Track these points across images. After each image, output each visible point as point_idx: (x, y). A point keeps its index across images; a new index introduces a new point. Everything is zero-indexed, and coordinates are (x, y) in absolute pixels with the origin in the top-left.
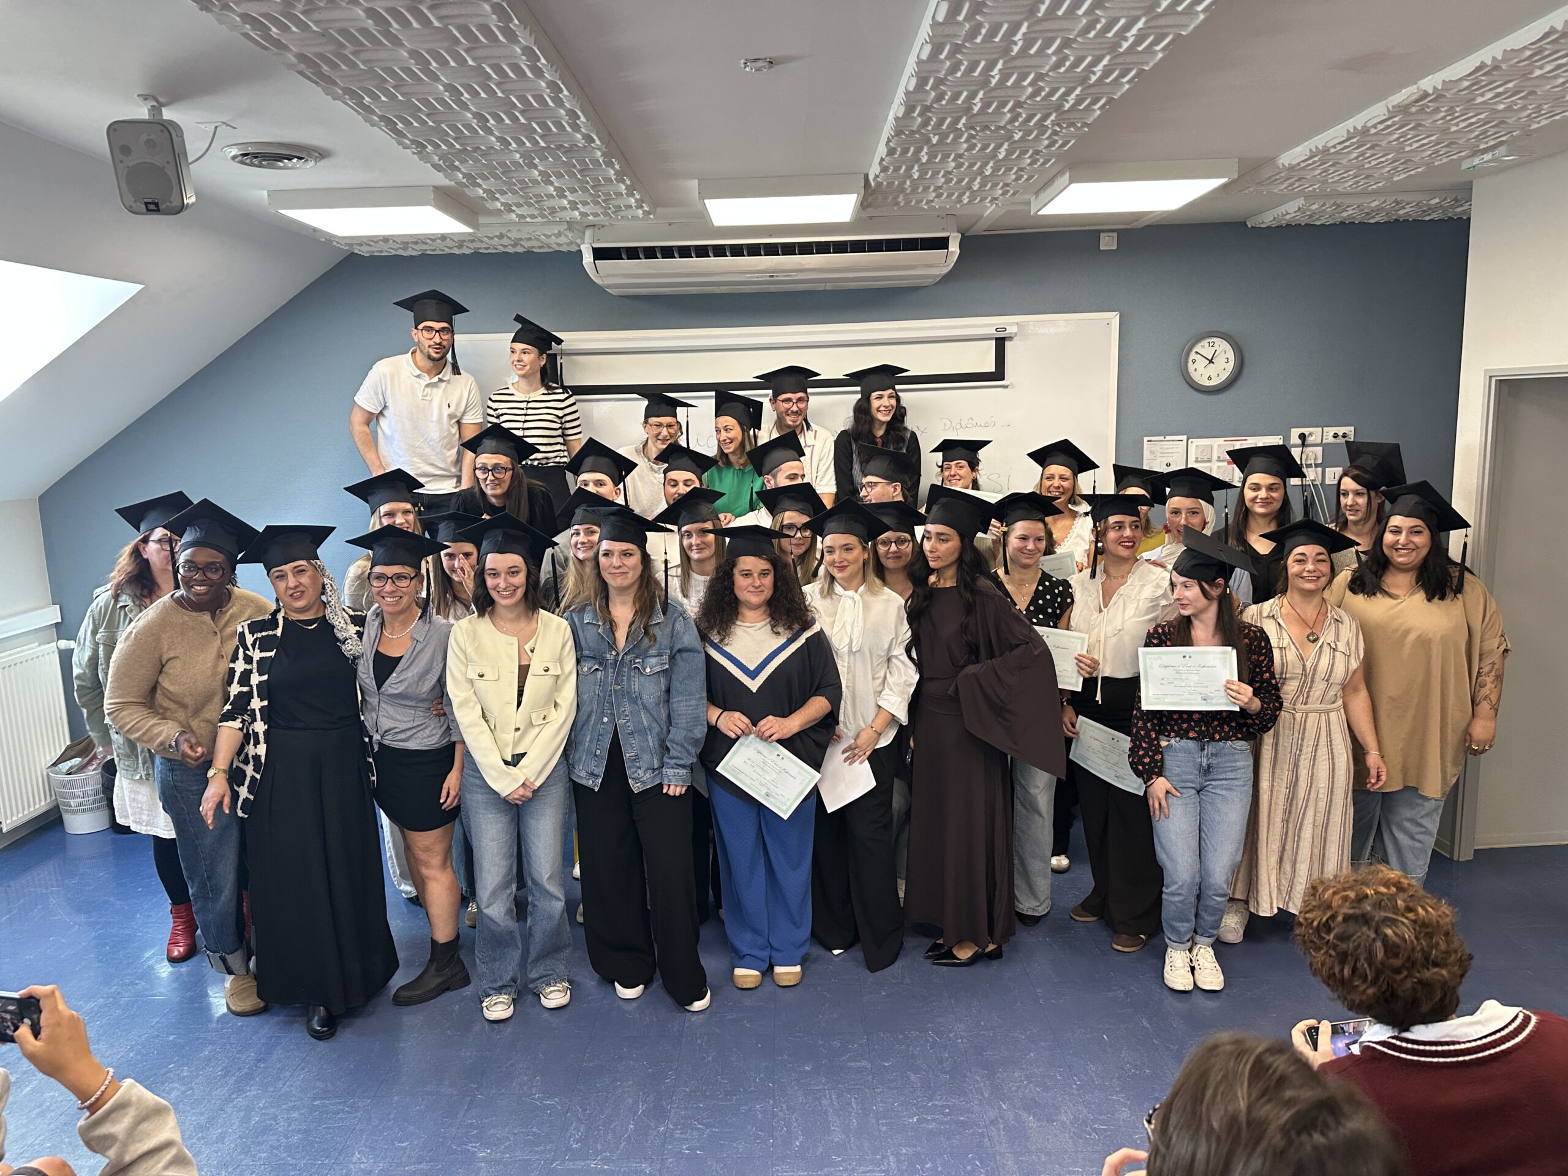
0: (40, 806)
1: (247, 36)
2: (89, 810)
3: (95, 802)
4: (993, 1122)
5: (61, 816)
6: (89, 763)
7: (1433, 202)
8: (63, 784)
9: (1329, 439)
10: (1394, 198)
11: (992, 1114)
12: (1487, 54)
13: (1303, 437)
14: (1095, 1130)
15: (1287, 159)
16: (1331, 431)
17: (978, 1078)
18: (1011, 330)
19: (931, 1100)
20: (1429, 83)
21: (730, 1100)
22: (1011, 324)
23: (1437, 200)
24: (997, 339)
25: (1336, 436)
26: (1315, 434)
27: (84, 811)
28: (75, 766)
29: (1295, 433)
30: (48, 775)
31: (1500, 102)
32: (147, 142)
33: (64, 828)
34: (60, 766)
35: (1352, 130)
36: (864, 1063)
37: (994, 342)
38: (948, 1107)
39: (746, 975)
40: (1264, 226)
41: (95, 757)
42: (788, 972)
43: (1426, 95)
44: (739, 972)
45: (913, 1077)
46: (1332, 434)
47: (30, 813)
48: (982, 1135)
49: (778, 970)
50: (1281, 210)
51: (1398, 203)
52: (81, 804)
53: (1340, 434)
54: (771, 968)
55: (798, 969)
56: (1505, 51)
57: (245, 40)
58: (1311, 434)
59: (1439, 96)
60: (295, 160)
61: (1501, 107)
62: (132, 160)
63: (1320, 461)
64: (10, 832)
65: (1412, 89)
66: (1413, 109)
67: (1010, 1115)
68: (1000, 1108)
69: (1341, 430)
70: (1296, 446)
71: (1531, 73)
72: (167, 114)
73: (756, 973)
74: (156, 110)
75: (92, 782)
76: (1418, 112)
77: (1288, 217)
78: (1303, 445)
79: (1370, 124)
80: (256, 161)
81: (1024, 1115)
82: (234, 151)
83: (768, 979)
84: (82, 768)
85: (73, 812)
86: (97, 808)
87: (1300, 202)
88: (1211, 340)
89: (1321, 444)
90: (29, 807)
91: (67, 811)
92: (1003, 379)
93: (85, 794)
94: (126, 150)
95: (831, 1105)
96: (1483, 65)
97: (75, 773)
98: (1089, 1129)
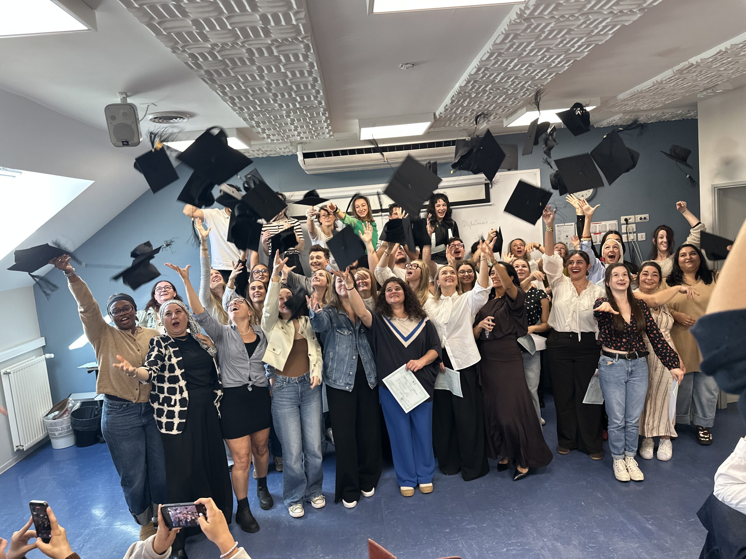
0: (40, 436)
1: (187, 64)
2: (65, 436)
3: (67, 432)
4: (543, 548)
5: (50, 440)
6: (64, 413)
7: (679, 112)
8: (51, 425)
9: (638, 220)
10: (662, 112)
11: (540, 544)
12: (722, 47)
13: (626, 220)
14: (590, 547)
15: (622, 96)
16: (639, 216)
17: (529, 528)
19: (510, 540)
20: (693, 60)
21: (415, 549)
23: (681, 111)
25: (641, 219)
26: (632, 219)
27: (62, 437)
28: (56, 415)
29: (623, 218)
30: (43, 421)
31: (722, 67)
32: (124, 113)
33: (52, 447)
34: (49, 416)
35: (655, 82)
36: (474, 526)
37: (484, 185)
38: (519, 542)
39: (407, 490)
40: (602, 127)
41: (67, 410)
42: (426, 486)
43: (692, 65)
44: (403, 488)
45: (498, 530)
46: (639, 218)
47: (36, 440)
48: (538, 554)
49: (422, 485)
50: (612, 119)
51: (663, 113)
52: (60, 434)
53: (643, 218)
54: (418, 485)
55: (431, 484)
56: (731, 45)
57: (185, 65)
58: (630, 219)
59: (698, 65)
60: (178, 119)
61: (722, 69)
62: (116, 123)
63: (635, 230)
64: (27, 450)
65: (686, 63)
66: (685, 72)
67: (549, 544)
68: (544, 541)
69: (643, 216)
70: (624, 224)
71: (739, 54)
72: (129, 101)
73: (412, 488)
74: (125, 99)
75: (65, 422)
76: (687, 73)
77: (614, 122)
78: (627, 224)
79: (664, 79)
80: (160, 121)
81: (556, 543)
82: (151, 117)
83: (417, 491)
84: (61, 416)
85: (57, 438)
86: (68, 435)
87: (621, 115)
89: (634, 223)
90: (35, 437)
91: (54, 438)
92: (489, 202)
93: (63, 429)
94: (113, 118)
95: (463, 546)
96: (721, 51)
97: (58, 418)
98: (587, 547)
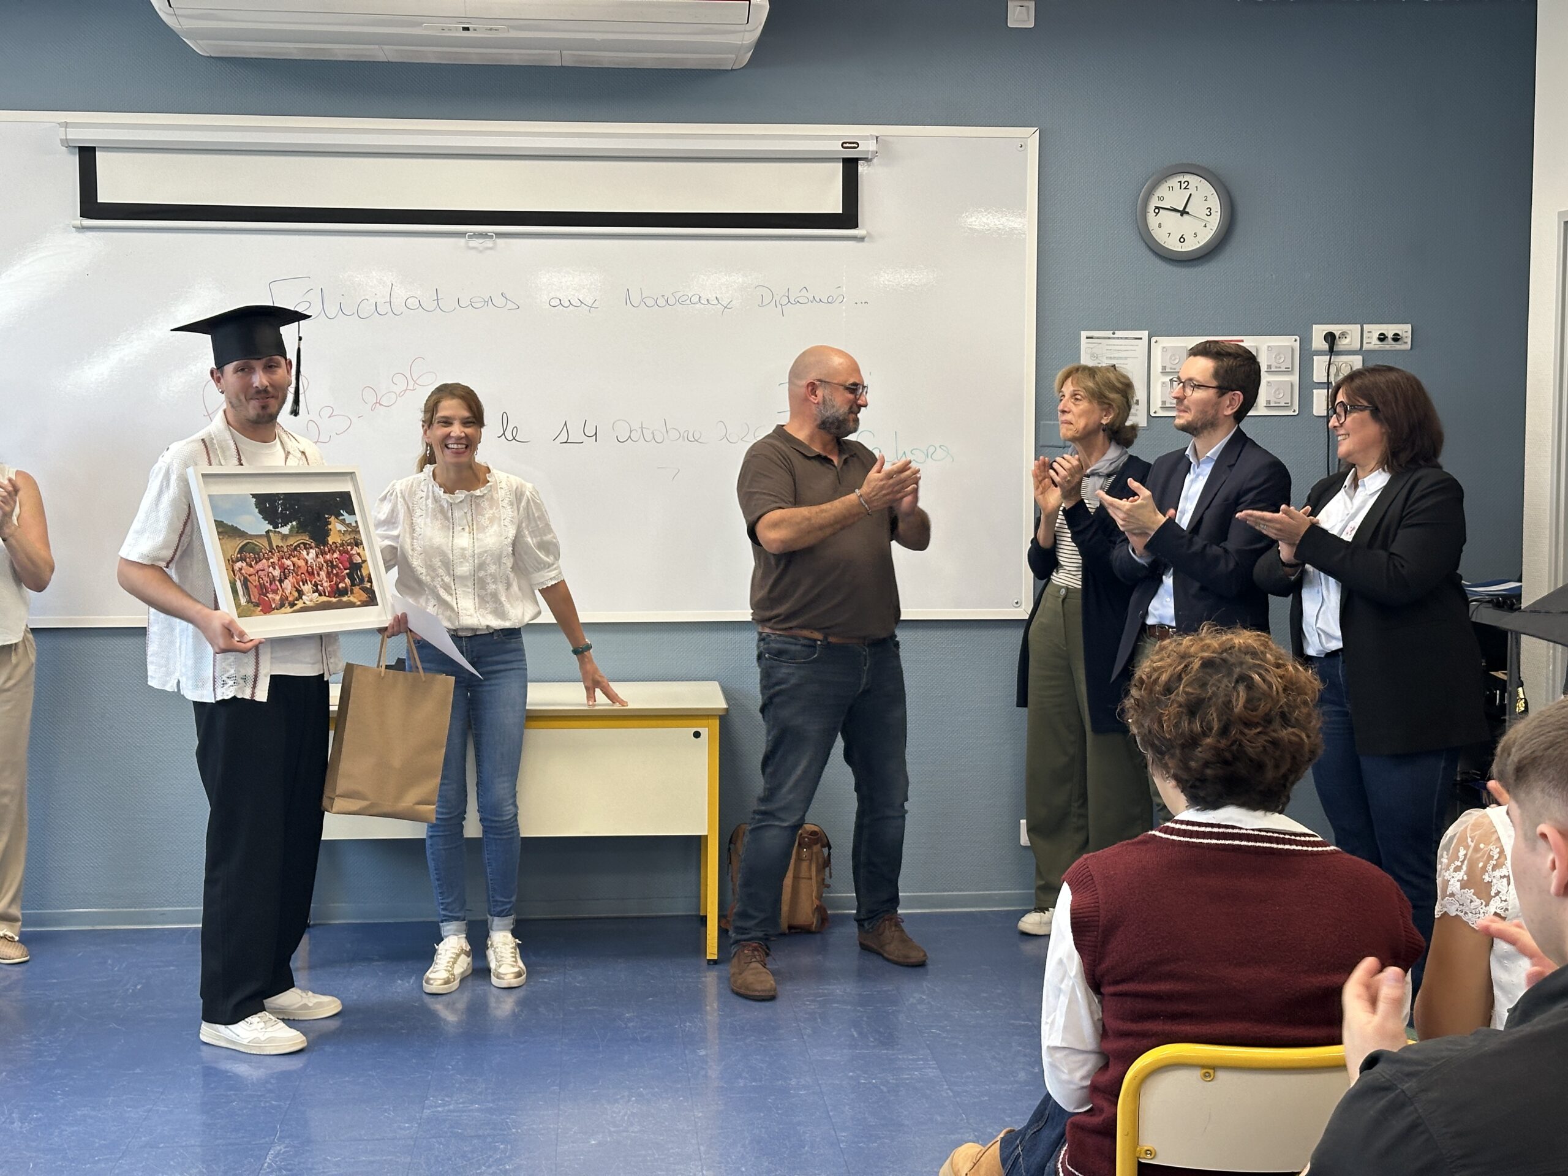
9: (1373, 343)
13: (1330, 338)
16: (1374, 330)
18: (867, 146)
22: (866, 138)
24: (846, 161)
25: (1382, 338)
26: (1351, 335)
29: (1319, 332)
37: (840, 166)
46: (1376, 335)
53: (1390, 335)
58: (1343, 335)
69: (1390, 330)
70: (1320, 353)
78: (1331, 351)
88: (1181, 178)
89: (1359, 351)
92: (855, 226)
